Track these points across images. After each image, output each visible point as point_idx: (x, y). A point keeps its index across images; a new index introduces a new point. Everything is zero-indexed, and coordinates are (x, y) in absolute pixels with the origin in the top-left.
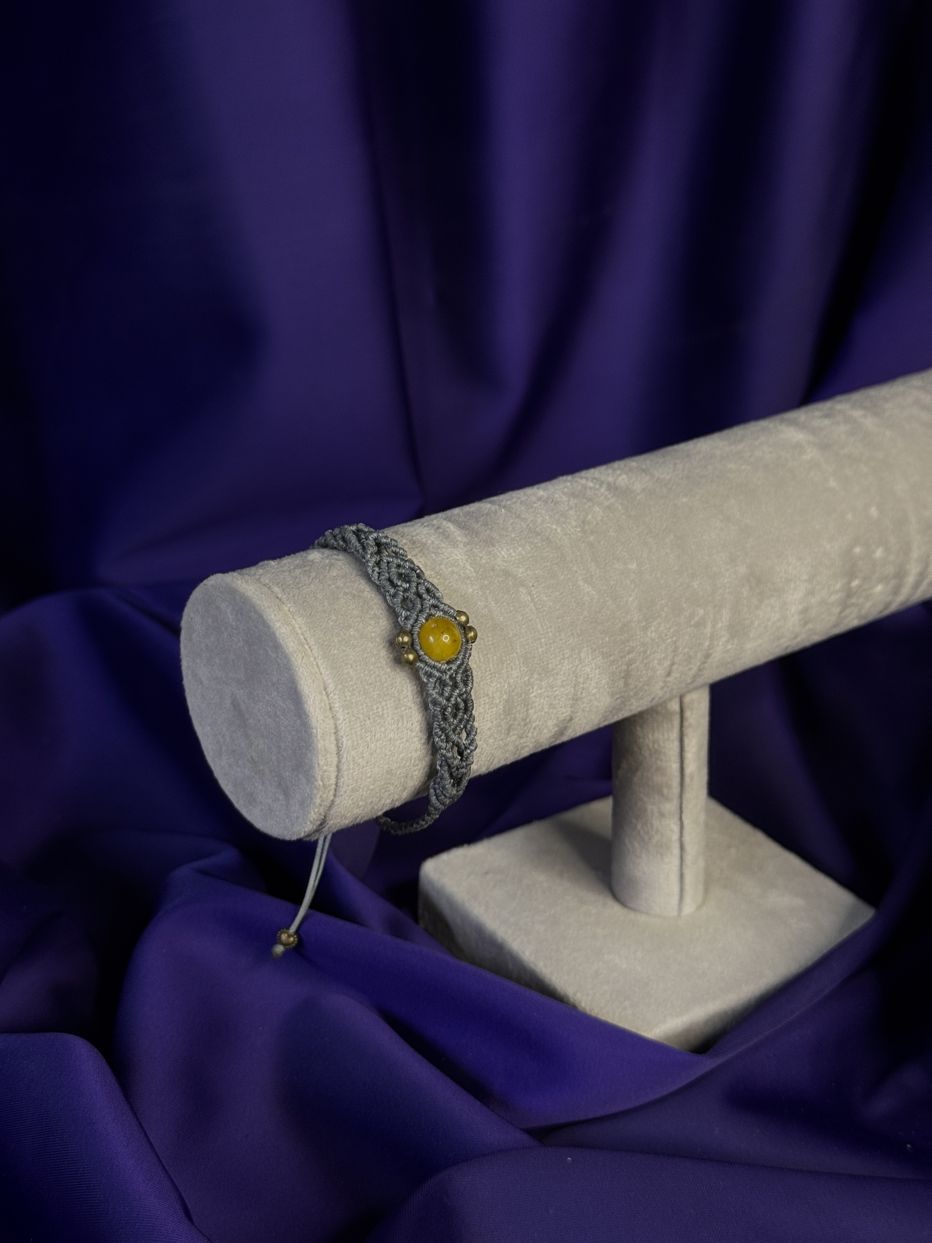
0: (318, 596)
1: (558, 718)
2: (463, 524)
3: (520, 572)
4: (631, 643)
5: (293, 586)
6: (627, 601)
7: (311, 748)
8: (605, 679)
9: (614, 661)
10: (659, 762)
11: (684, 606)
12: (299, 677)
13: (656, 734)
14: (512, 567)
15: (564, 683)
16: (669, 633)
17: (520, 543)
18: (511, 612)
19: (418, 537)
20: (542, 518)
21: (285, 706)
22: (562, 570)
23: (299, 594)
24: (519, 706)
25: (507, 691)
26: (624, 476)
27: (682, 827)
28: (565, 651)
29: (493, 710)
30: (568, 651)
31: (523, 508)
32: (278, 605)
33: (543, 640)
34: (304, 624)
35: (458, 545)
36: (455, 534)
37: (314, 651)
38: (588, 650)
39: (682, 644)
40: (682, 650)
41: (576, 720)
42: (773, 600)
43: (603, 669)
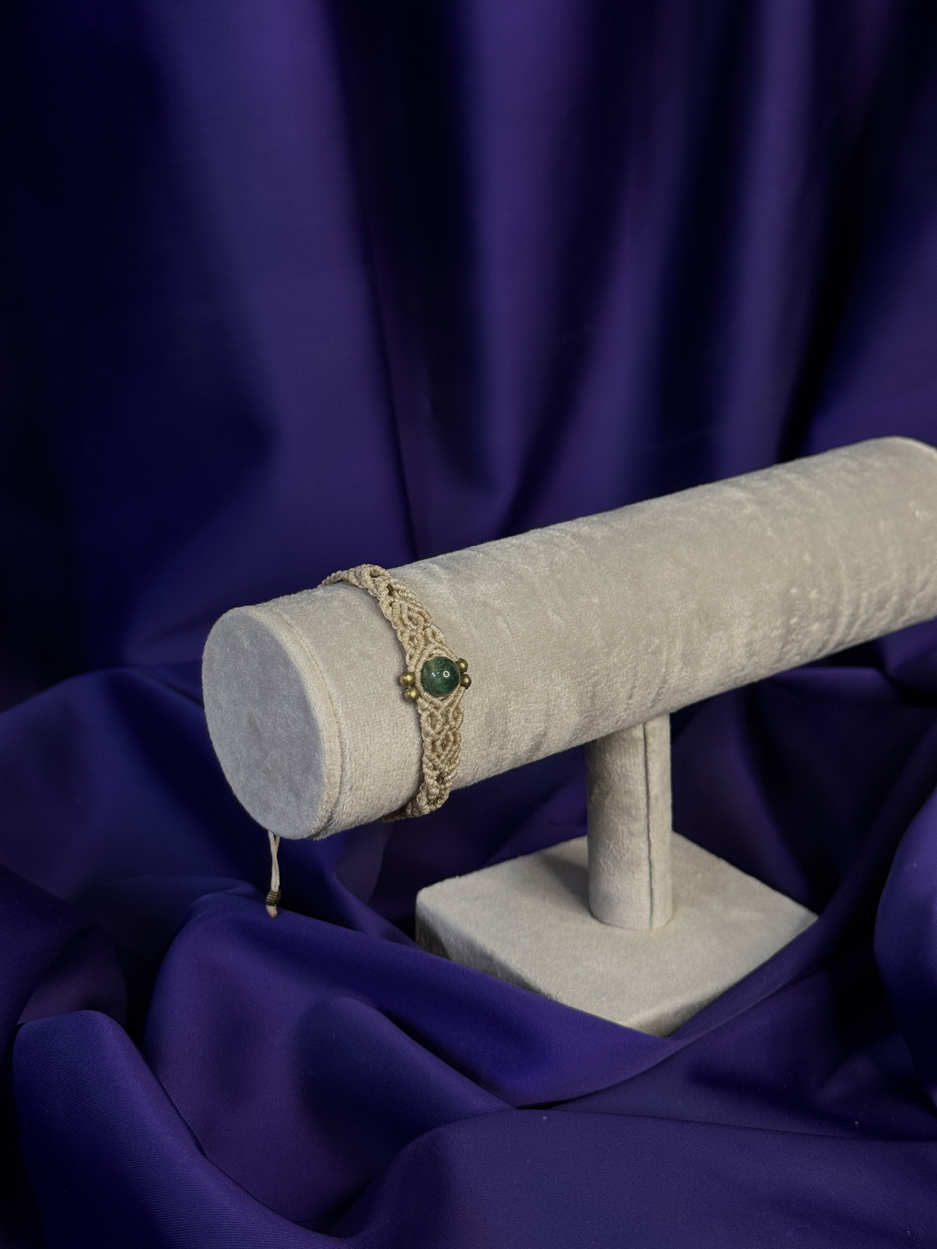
0: (323, 621)
1: (533, 733)
2: (447, 565)
3: (497, 603)
4: (596, 667)
5: (300, 614)
6: (591, 629)
7: (318, 750)
8: (574, 698)
9: (581, 682)
10: (627, 785)
11: (642, 635)
12: (307, 687)
13: (623, 759)
14: (490, 599)
15: (538, 700)
16: (629, 659)
17: (496, 580)
18: (489, 636)
19: (407, 576)
20: (515, 560)
21: (295, 716)
22: (533, 602)
23: (306, 619)
24: (499, 719)
25: (488, 705)
26: (587, 527)
27: (650, 845)
28: (538, 672)
29: (476, 721)
30: (540, 671)
31: (499, 552)
32: (288, 628)
33: (518, 661)
34: (311, 643)
35: (442, 581)
36: (440, 573)
37: (320, 666)
38: (558, 671)
39: (641, 669)
40: (641, 675)
41: (549, 736)
42: (720, 633)
43: (572, 689)
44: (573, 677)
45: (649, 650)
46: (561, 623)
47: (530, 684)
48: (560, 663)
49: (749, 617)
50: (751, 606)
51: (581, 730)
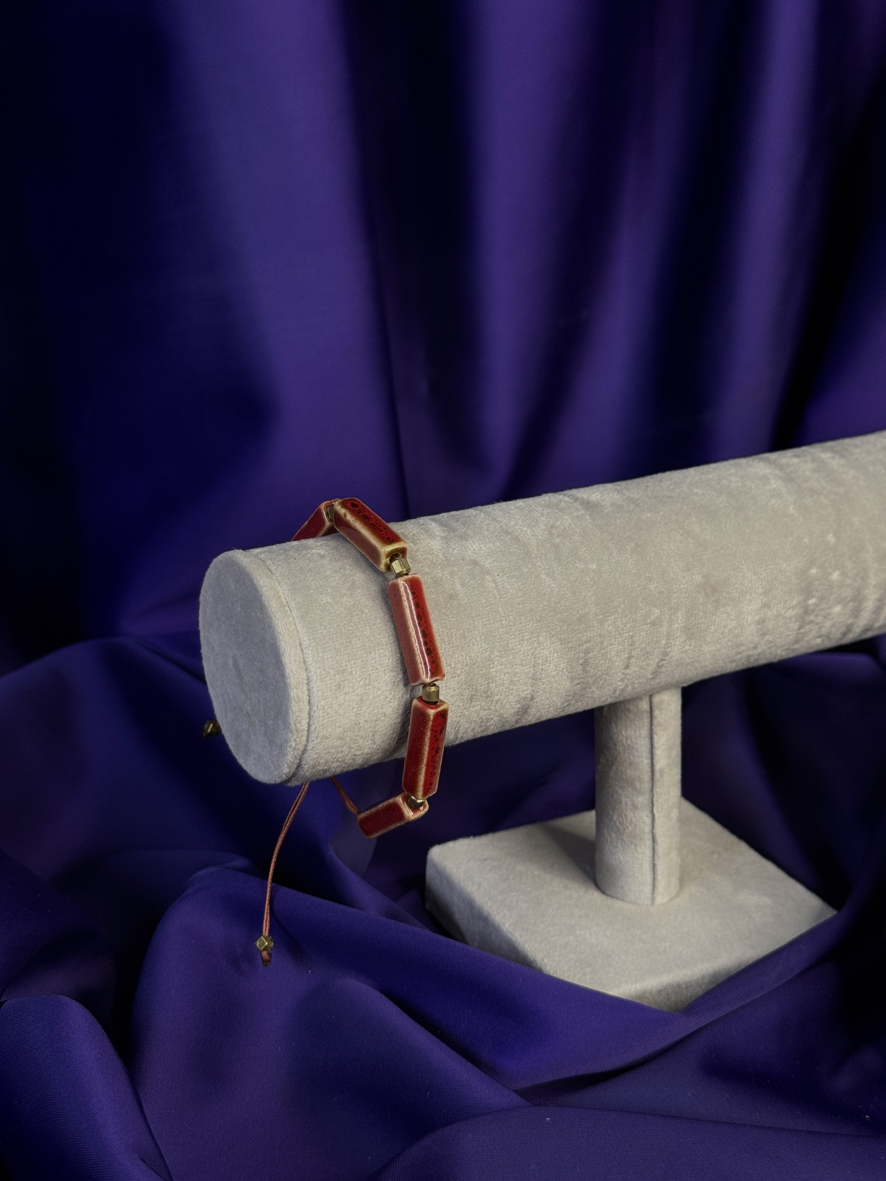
3: (488, 563)
4: (588, 633)
8: (564, 663)
9: (572, 648)
10: (632, 757)
11: (641, 605)
12: (279, 633)
13: (629, 731)
14: (480, 558)
15: (523, 662)
17: (491, 540)
18: (475, 595)
20: (515, 522)
21: (269, 661)
22: (526, 564)
27: (653, 819)
28: (525, 634)
30: (527, 634)
31: (501, 513)
32: (268, 573)
33: (504, 622)
34: (288, 590)
35: (435, 538)
38: (547, 635)
39: (639, 640)
40: (639, 645)
41: (538, 699)
42: (729, 609)
43: (562, 654)
44: (563, 642)
45: (648, 621)
46: (553, 587)
47: (516, 645)
48: (549, 627)
49: (762, 594)
50: (764, 583)
51: (574, 697)
